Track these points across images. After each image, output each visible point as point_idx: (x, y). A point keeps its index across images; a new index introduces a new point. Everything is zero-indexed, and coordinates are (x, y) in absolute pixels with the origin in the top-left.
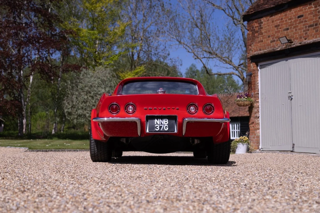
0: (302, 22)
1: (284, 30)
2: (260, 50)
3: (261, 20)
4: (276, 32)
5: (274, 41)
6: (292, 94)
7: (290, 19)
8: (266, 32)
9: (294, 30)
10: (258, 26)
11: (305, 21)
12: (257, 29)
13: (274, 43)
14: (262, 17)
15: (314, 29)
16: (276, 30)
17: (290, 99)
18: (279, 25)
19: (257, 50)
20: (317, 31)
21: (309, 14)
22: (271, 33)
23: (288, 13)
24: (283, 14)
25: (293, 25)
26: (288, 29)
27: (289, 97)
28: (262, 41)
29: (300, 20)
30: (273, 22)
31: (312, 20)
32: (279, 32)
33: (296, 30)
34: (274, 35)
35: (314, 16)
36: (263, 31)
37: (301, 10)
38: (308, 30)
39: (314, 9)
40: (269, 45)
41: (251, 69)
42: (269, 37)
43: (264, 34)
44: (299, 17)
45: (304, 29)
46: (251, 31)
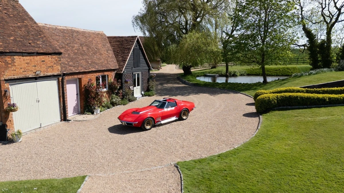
0: (44, 64)
1: (33, 66)
2: (14, 75)
3: (14, 57)
4: (27, 66)
5: (25, 71)
6: (39, 99)
7: (37, 61)
8: (18, 65)
9: (40, 67)
10: (10, 61)
11: (46, 64)
12: (10, 62)
13: (26, 72)
14: (15, 56)
15: (51, 68)
16: (27, 65)
17: (38, 102)
18: (29, 63)
19: (11, 76)
20: (52, 70)
21: (48, 61)
22: (22, 66)
23: (35, 57)
24: (32, 57)
25: (39, 64)
26: (36, 66)
27: (37, 101)
28: (15, 70)
29: (44, 63)
30: (24, 60)
31: (50, 64)
32: (29, 66)
33: (41, 67)
34: (26, 68)
35: (51, 62)
36: (16, 64)
37: (44, 58)
38: (48, 68)
39: (50, 59)
40: (21, 73)
41: (6, 87)
42: (21, 68)
43: (17, 66)
44: (42, 61)
45: (46, 68)
46: (4, 62)
